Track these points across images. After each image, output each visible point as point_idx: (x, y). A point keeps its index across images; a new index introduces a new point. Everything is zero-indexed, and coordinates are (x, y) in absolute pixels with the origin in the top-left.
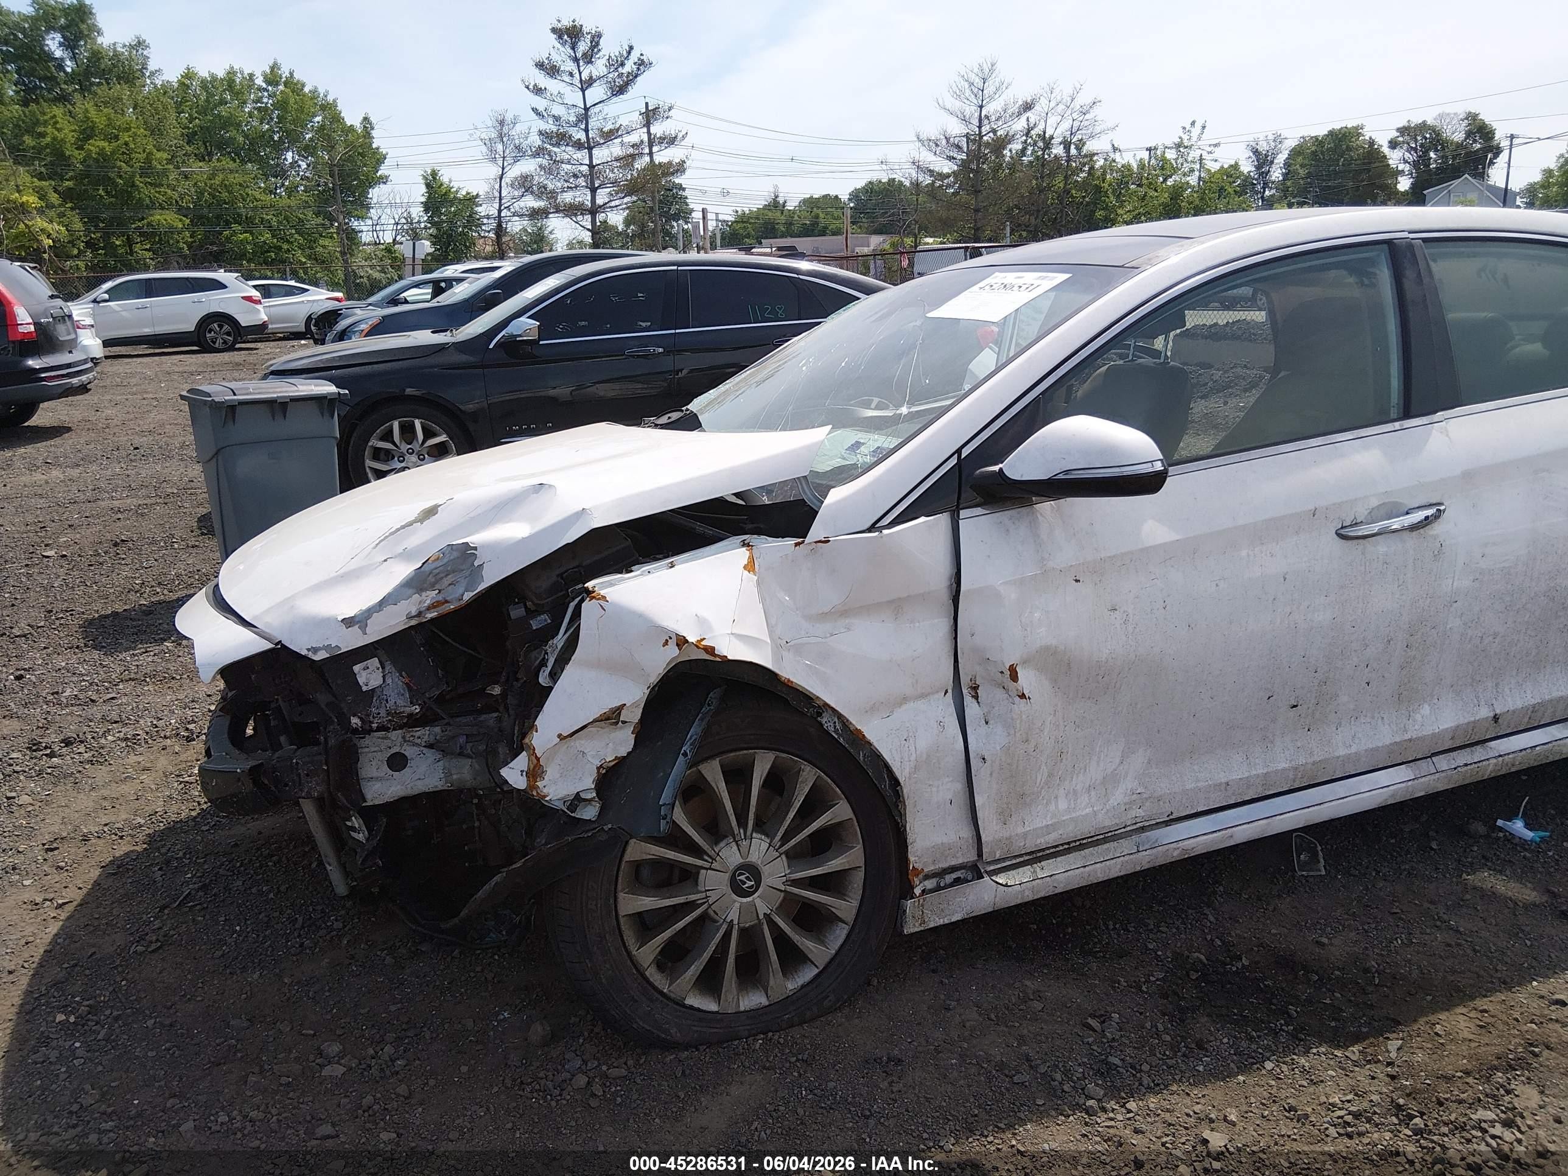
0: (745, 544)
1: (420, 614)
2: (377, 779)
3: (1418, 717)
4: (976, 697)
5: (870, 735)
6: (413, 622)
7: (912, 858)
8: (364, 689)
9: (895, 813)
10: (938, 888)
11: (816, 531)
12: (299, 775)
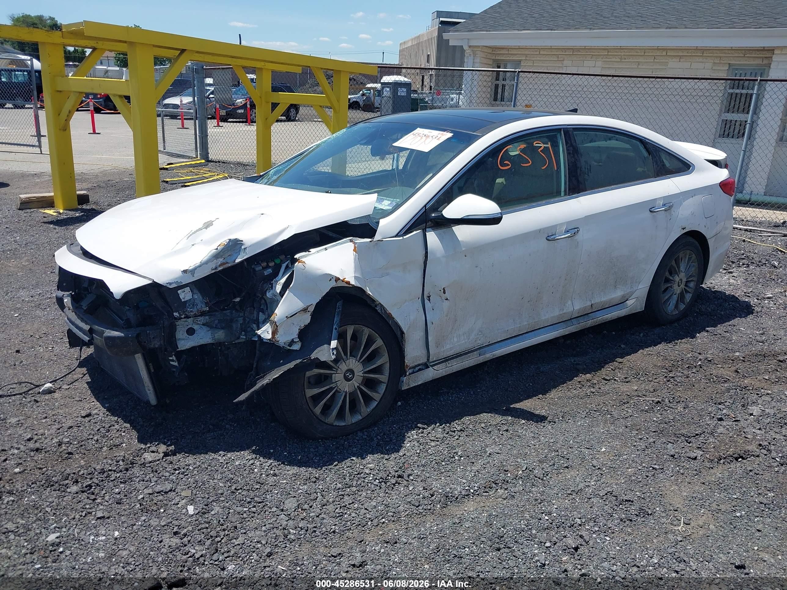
0: (351, 241)
1: (216, 268)
2: (183, 339)
3: (567, 305)
4: (429, 300)
5: (394, 315)
6: (213, 272)
7: (406, 361)
8: (183, 300)
9: (401, 344)
10: (413, 372)
11: (377, 237)
12: (150, 338)
